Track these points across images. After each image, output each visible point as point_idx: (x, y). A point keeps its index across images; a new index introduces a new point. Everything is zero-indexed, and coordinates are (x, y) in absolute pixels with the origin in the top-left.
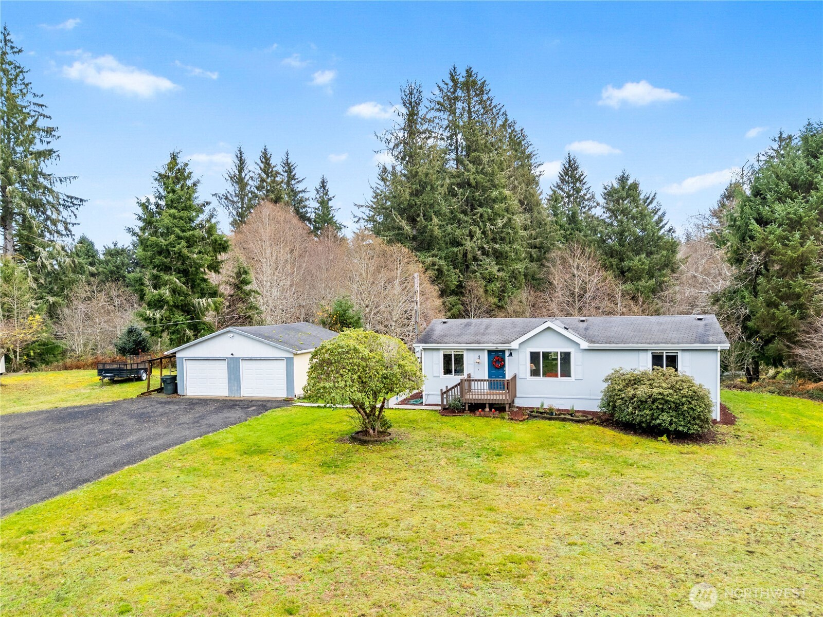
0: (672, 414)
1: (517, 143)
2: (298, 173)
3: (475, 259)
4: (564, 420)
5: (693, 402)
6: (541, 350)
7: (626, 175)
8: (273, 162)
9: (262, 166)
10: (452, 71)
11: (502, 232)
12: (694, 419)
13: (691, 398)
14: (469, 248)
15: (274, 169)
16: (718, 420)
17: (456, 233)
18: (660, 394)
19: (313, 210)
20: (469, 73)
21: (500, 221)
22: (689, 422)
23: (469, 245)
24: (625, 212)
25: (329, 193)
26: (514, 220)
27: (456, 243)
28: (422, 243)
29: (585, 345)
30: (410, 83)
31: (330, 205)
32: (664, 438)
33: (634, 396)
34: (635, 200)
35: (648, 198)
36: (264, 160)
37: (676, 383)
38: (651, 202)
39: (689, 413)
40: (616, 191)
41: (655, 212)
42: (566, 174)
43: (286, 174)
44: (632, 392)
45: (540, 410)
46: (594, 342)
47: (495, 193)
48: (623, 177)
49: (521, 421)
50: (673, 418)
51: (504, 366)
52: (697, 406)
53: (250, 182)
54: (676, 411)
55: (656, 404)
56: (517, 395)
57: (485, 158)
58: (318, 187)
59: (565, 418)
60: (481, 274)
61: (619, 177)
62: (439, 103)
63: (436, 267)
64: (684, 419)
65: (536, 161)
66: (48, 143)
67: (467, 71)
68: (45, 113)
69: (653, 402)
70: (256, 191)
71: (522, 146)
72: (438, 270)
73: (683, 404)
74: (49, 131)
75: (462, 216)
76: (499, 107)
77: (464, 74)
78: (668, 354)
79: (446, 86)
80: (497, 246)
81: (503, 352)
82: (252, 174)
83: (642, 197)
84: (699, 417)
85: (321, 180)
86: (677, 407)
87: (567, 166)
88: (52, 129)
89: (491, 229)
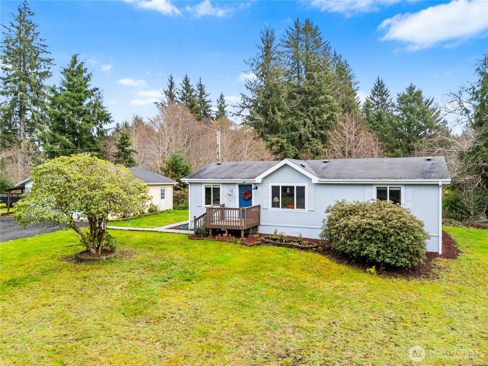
0: (379, 245)
1: (342, 70)
2: (206, 91)
3: (308, 140)
4: (291, 247)
5: (401, 234)
6: (281, 184)
7: (413, 86)
8: (190, 83)
9: (184, 86)
10: (296, 21)
11: (327, 123)
12: (403, 251)
13: (400, 229)
14: (302, 132)
15: (191, 88)
16: (440, 253)
17: (295, 123)
18: (370, 224)
19: (215, 113)
20: (307, 22)
21: (325, 116)
22: (397, 254)
23: (302, 130)
24: (412, 111)
25: (225, 103)
26: (335, 115)
27: (294, 129)
28: (272, 129)
29: (316, 180)
30: (266, 28)
31: (225, 110)
32: (373, 270)
33: (346, 226)
34: (419, 103)
35: (428, 101)
36: (185, 82)
37: (387, 214)
38: (430, 103)
39: (397, 245)
40: (405, 96)
41: (434, 110)
42: (376, 90)
43: (199, 91)
44: (345, 222)
45: (274, 237)
46: (323, 177)
47: (322, 97)
48: (411, 87)
49: (250, 246)
50: (381, 249)
51: (251, 198)
52: (406, 238)
53: (176, 95)
54: (384, 242)
55: (365, 235)
56: (261, 224)
57: (315, 75)
58: (219, 99)
59: (292, 245)
60: (311, 149)
61: (408, 88)
62: (287, 42)
63: (280, 144)
64: (392, 251)
65: (355, 80)
66: (49, 68)
67: (306, 21)
68: (46, 50)
69: (362, 232)
70: (180, 101)
71: (345, 71)
72: (280, 146)
73: (391, 235)
74: (49, 61)
75: (299, 112)
76: (326, 43)
77: (304, 23)
78: (391, 189)
79: (291, 31)
80: (323, 132)
81: (251, 186)
82: (177, 91)
83: (424, 100)
84: (408, 250)
85: (220, 95)
86: (386, 237)
87: (377, 85)
88: (51, 60)
89: (318, 121)
